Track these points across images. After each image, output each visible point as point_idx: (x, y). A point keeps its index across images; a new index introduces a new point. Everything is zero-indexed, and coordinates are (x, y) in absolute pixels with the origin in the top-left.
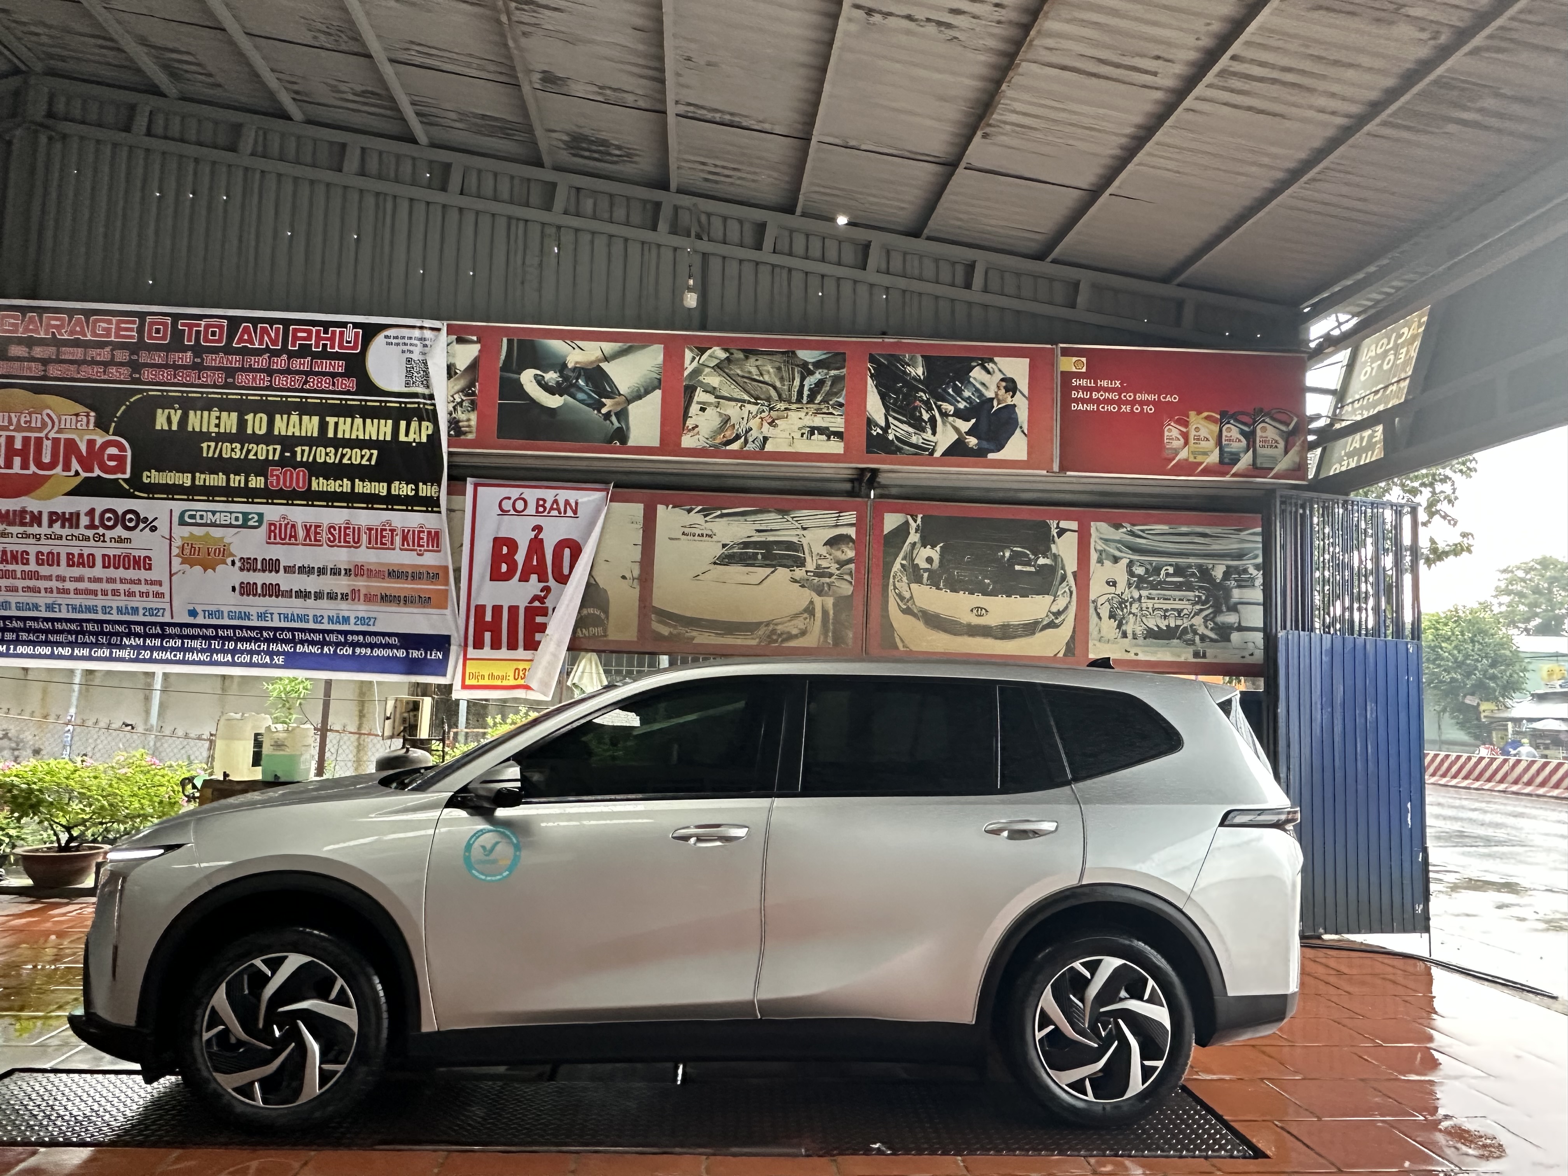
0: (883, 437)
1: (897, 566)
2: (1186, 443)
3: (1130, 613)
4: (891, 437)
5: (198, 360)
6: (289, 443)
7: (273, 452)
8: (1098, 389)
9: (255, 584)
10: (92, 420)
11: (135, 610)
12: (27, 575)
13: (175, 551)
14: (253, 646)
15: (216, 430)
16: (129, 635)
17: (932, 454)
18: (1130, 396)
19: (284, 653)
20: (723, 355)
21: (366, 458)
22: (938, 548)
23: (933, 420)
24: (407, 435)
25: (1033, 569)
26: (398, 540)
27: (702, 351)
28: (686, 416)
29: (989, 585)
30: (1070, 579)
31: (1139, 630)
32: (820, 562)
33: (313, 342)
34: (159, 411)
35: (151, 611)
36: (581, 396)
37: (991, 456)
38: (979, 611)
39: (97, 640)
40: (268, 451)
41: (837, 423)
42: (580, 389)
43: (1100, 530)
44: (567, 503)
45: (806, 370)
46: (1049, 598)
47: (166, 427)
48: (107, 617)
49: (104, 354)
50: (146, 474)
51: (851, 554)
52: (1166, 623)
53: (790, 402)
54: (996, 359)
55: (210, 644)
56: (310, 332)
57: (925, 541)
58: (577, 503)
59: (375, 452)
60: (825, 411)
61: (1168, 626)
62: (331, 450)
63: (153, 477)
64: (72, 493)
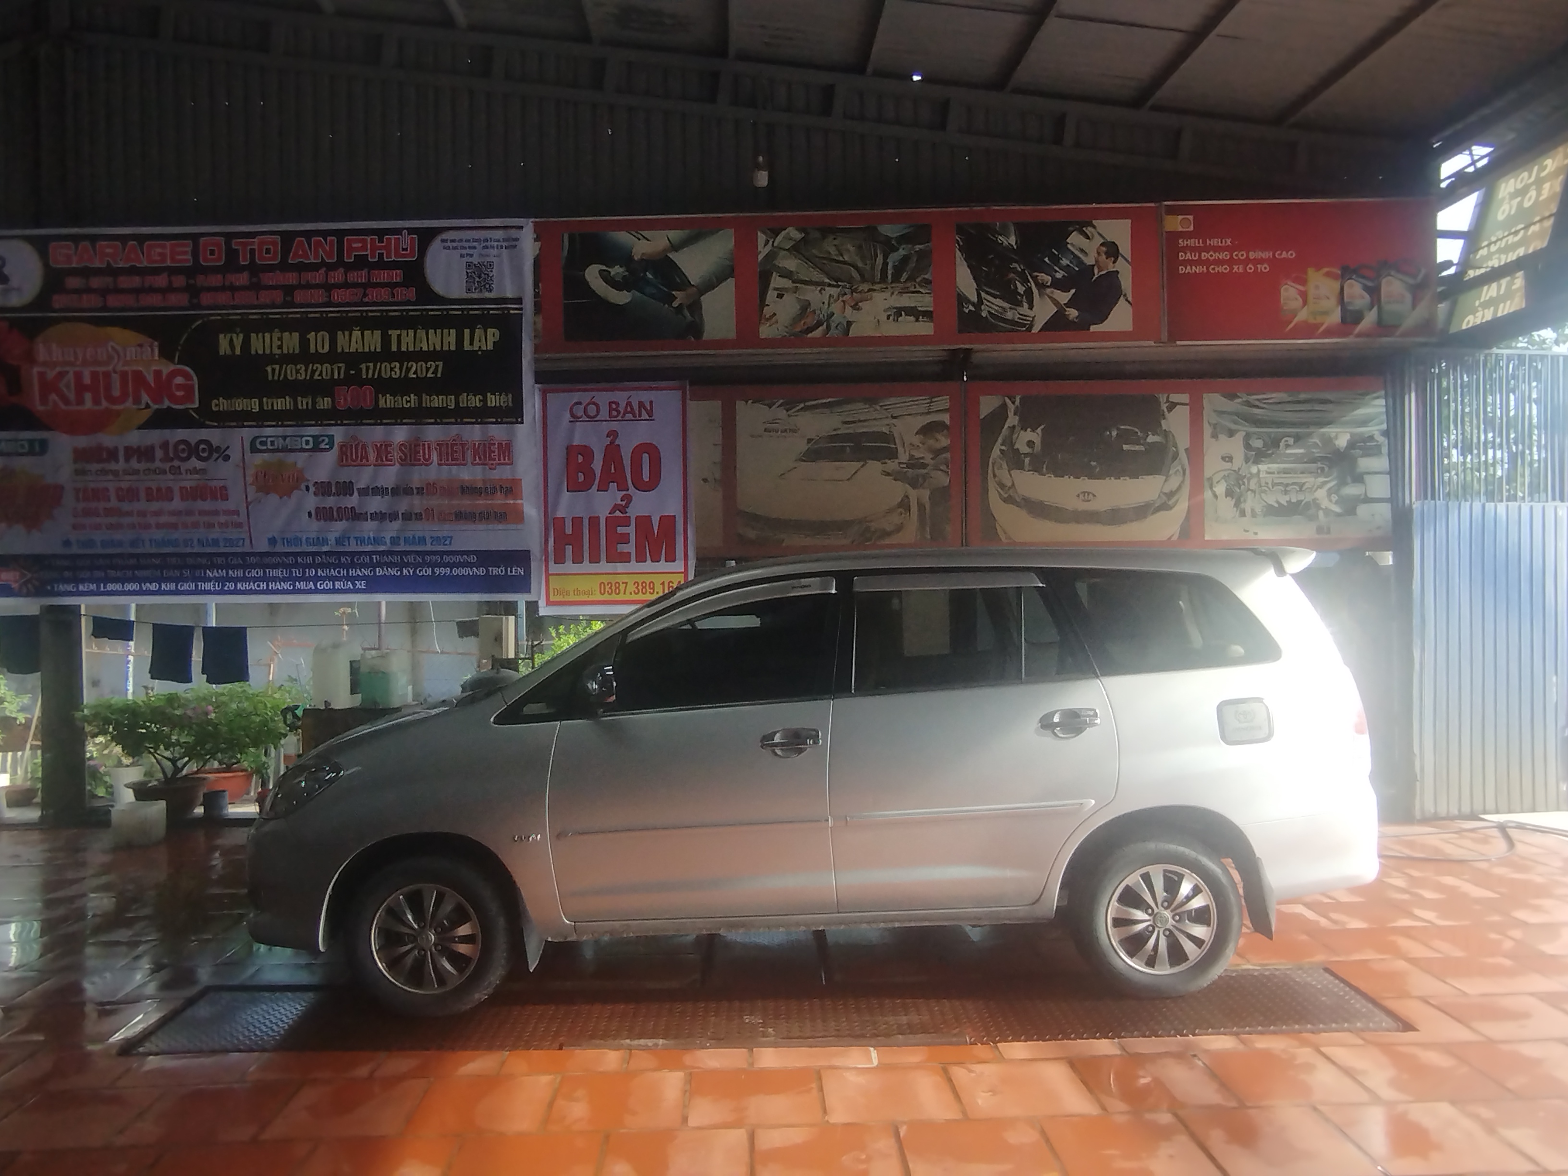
0: (976, 314)
1: (996, 452)
2: (1305, 303)
3: (1249, 490)
4: (984, 314)
5: (254, 280)
6: (354, 360)
7: (338, 371)
8: (1207, 249)
9: (330, 508)
10: (156, 350)
11: (216, 542)
12: (109, 512)
13: (250, 480)
14: (334, 573)
15: (279, 352)
16: (212, 567)
17: (1029, 329)
18: (1242, 255)
19: (364, 578)
20: (797, 235)
21: (431, 370)
22: (1039, 430)
23: (1029, 293)
24: (471, 344)
25: (1142, 448)
26: (469, 454)
27: (776, 233)
28: (763, 304)
29: (1095, 467)
30: (1183, 455)
31: (1258, 510)
32: (914, 453)
33: (369, 252)
34: (221, 336)
35: (230, 542)
36: (649, 290)
37: (1093, 328)
38: (1086, 495)
39: (182, 574)
40: (332, 369)
41: (924, 301)
42: (648, 282)
43: (1213, 401)
44: (641, 405)
45: (889, 246)
46: (1160, 479)
47: (229, 352)
48: (189, 550)
49: (161, 281)
50: (215, 402)
51: (944, 441)
52: (1287, 498)
53: (874, 283)
54: (1094, 222)
55: (291, 572)
56: (364, 242)
57: (1026, 423)
58: (651, 402)
59: (441, 364)
60: (912, 289)
61: (1289, 502)
62: (396, 364)
63: (221, 405)
64: (144, 427)
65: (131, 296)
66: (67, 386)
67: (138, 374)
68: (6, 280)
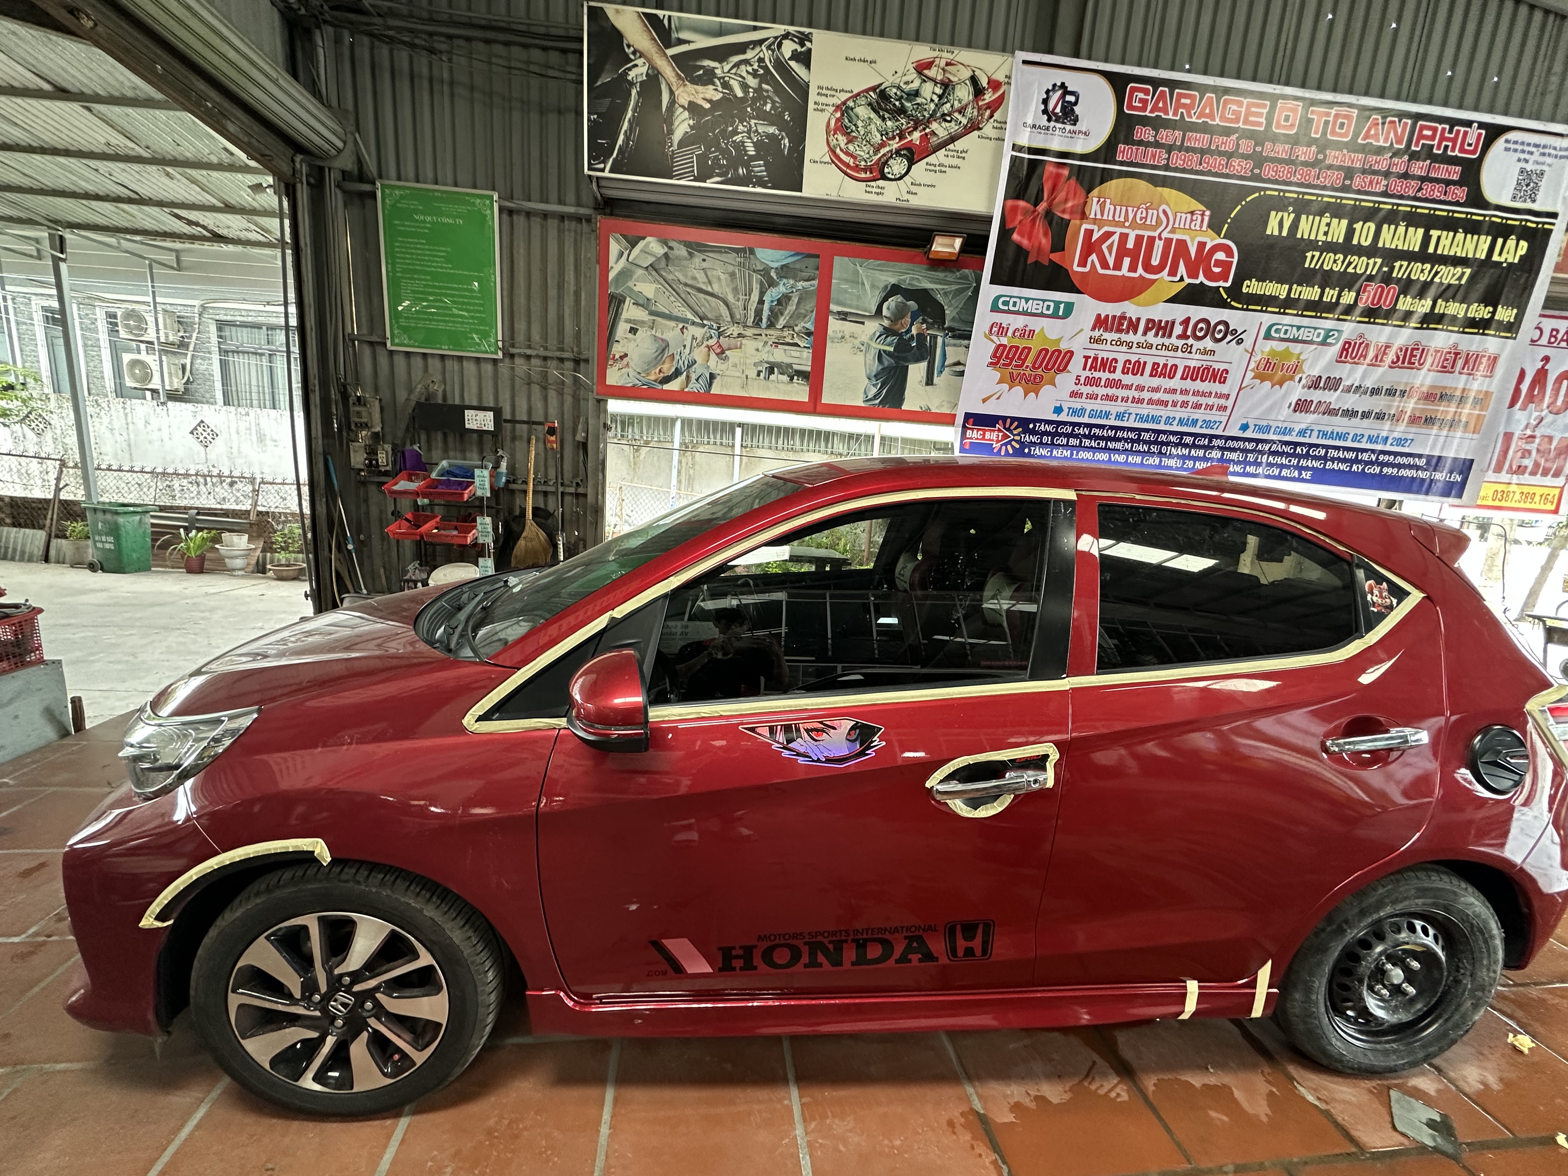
5: (1321, 157)
7: (1373, 266)
10: (1206, 219)
11: (1195, 422)
12: (1110, 384)
13: (1250, 366)
14: (1285, 461)
15: (1324, 238)
16: (1178, 445)
19: (1312, 469)
21: (1457, 277)
24: (1500, 254)
33: (1436, 142)
34: (1273, 213)
35: (1207, 424)
39: (1149, 448)
40: (1368, 264)
47: (1276, 233)
48: (1167, 428)
49: (1229, 143)
50: (1247, 282)
55: (1246, 457)
56: (1435, 130)
62: (1428, 266)
63: (1252, 287)
64: (1172, 300)
65: (1196, 157)
66: (1110, 248)
67: (1182, 244)
68: (1075, 122)
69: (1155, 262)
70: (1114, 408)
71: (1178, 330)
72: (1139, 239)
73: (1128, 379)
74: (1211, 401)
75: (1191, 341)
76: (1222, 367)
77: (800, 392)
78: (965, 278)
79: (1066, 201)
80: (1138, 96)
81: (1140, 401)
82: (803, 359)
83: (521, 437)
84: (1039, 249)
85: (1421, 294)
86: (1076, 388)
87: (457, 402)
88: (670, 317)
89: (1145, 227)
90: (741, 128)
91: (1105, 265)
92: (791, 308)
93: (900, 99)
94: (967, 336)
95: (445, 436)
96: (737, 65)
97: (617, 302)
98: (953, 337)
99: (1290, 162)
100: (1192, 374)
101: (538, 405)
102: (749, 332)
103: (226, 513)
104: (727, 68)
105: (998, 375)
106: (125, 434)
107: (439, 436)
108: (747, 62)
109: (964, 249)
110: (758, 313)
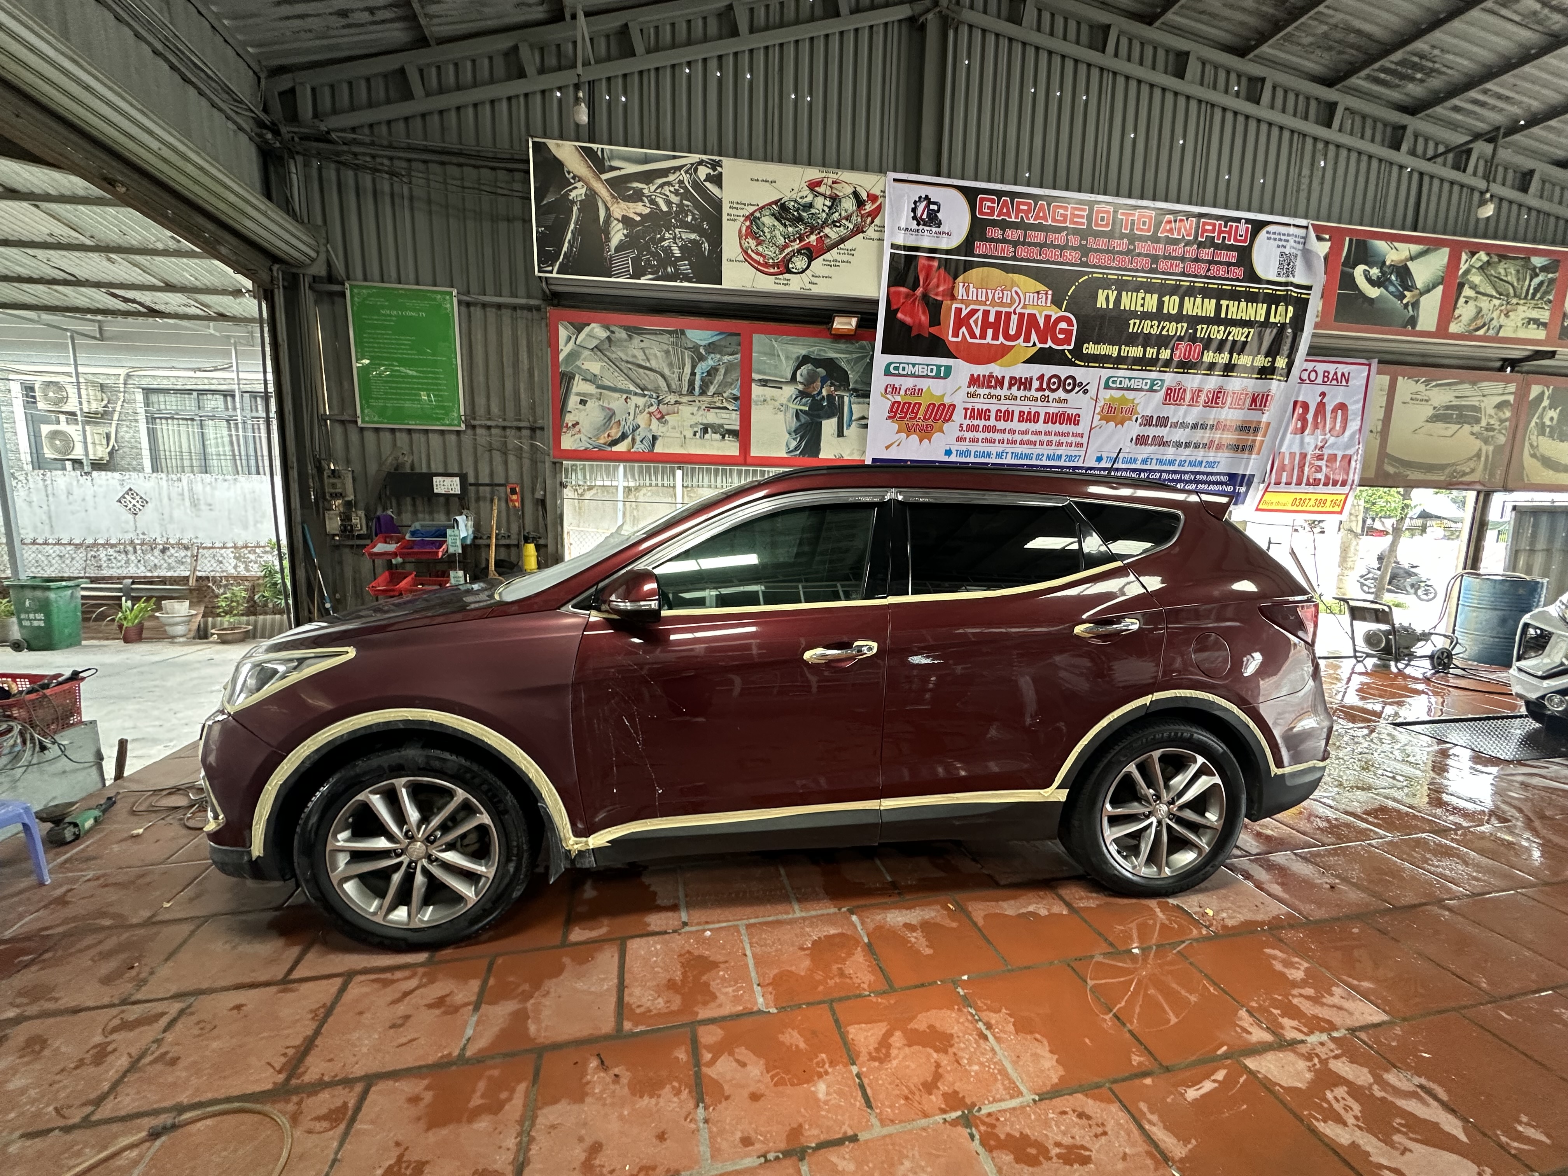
5: (1132, 247)
6: (1195, 321)
7: (1181, 329)
9: (1147, 436)
10: (1050, 297)
11: (1059, 457)
12: (987, 429)
13: (1098, 410)
15: (1141, 309)
20: (1485, 258)
21: (1245, 335)
22: (1558, 411)
24: (1275, 317)
27: (1473, 254)
28: (1455, 308)
32: (1489, 420)
33: (1216, 235)
34: (1100, 291)
35: (1070, 458)
36: (1392, 289)
40: (1177, 328)
42: (1392, 283)
44: (1343, 374)
45: (1535, 273)
47: (1104, 305)
48: (1038, 463)
49: (1060, 239)
50: (1085, 345)
51: (1508, 414)
53: (1520, 298)
56: (1214, 225)
57: (1552, 406)
58: (1349, 373)
59: (1252, 331)
60: (1540, 306)
62: (1222, 328)
63: (1090, 348)
64: (1029, 361)
65: (1036, 250)
66: (976, 322)
67: (1032, 317)
68: (939, 225)
69: (1012, 331)
70: (994, 449)
71: (1036, 384)
72: (999, 314)
73: (1001, 425)
74: (1070, 439)
75: (1047, 393)
76: (1075, 412)
77: (731, 448)
78: (863, 348)
79: (938, 286)
80: (987, 205)
81: (1014, 442)
82: (732, 420)
83: (485, 498)
84: (920, 324)
85: (1220, 349)
86: (961, 434)
87: (424, 470)
88: (614, 390)
89: (1002, 304)
90: (667, 235)
91: (973, 335)
92: (719, 377)
93: (797, 210)
94: (867, 396)
95: (414, 499)
96: (662, 186)
97: (567, 379)
98: (857, 396)
99: (1107, 251)
100: (1052, 419)
101: (499, 469)
102: (685, 399)
103: (164, 581)
104: (653, 188)
105: (896, 426)
106: (45, 507)
107: (408, 500)
108: (669, 184)
109: (859, 325)
110: (691, 383)
